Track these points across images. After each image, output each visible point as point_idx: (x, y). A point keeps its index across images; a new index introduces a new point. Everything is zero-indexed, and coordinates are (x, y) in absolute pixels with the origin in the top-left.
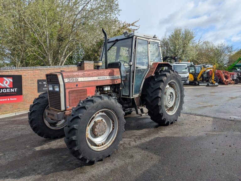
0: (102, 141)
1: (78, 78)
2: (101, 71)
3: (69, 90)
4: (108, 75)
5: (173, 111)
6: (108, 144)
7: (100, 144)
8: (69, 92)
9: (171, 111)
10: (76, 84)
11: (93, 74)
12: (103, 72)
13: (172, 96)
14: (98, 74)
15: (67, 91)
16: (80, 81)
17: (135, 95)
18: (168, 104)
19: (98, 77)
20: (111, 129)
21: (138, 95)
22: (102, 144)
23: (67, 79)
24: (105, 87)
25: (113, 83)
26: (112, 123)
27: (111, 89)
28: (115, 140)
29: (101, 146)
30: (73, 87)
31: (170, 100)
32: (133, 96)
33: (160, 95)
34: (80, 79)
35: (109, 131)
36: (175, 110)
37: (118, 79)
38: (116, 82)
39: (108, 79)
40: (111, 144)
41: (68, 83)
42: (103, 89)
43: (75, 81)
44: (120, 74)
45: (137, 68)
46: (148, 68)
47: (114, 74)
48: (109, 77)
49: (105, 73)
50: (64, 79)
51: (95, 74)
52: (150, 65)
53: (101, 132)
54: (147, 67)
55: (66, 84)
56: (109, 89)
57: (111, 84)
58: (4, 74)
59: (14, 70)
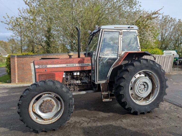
0: (49, 117)
1: (47, 65)
2: (70, 60)
3: (39, 74)
4: (77, 63)
5: (148, 101)
6: (54, 120)
7: (46, 118)
8: (39, 75)
9: (146, 101)
10: (45, 69)
11: (62, 62)
12: (72, 61)
13: (146, 86)
14: (67, 62)
15: (37, 74)
16: (49, 67)
17: (100, 82)
18: (139, 93)
19: (66, 64)
20: (59, 109)
21: (105, 81)
22: (48, 119)
23: (37, 66)
24: (74, 73)
25: (83, 69)
26: (60, 104)
27: (80, 74)
28: (60, 118)
29: (47, 120)
30: (42, 72)
31: (143, 90)
32: (98, 82)
33: (122, 84)
34: (49, 66)
35: (57, 110)
36: (151, 100)
37: (88, 66)
38: (86, 69)
39: (76, 66)
40: (55, 121)
41: (38, 68)
42: (73, 74)
43: (44, 67)
44: (91, 62)
45: (99, 57)
46: (118, 57)
47: (84, 62)
48: (78, 64)
49: (75, 61)
50: (35, 66)
51: (64, 62)
52: (120, 55)
53: (47, 110)
54: (116, 56)
55: (36, 69)
56: (78, 74)
57: (80, 70)
58: (49, 58)
59: (55, 55)
